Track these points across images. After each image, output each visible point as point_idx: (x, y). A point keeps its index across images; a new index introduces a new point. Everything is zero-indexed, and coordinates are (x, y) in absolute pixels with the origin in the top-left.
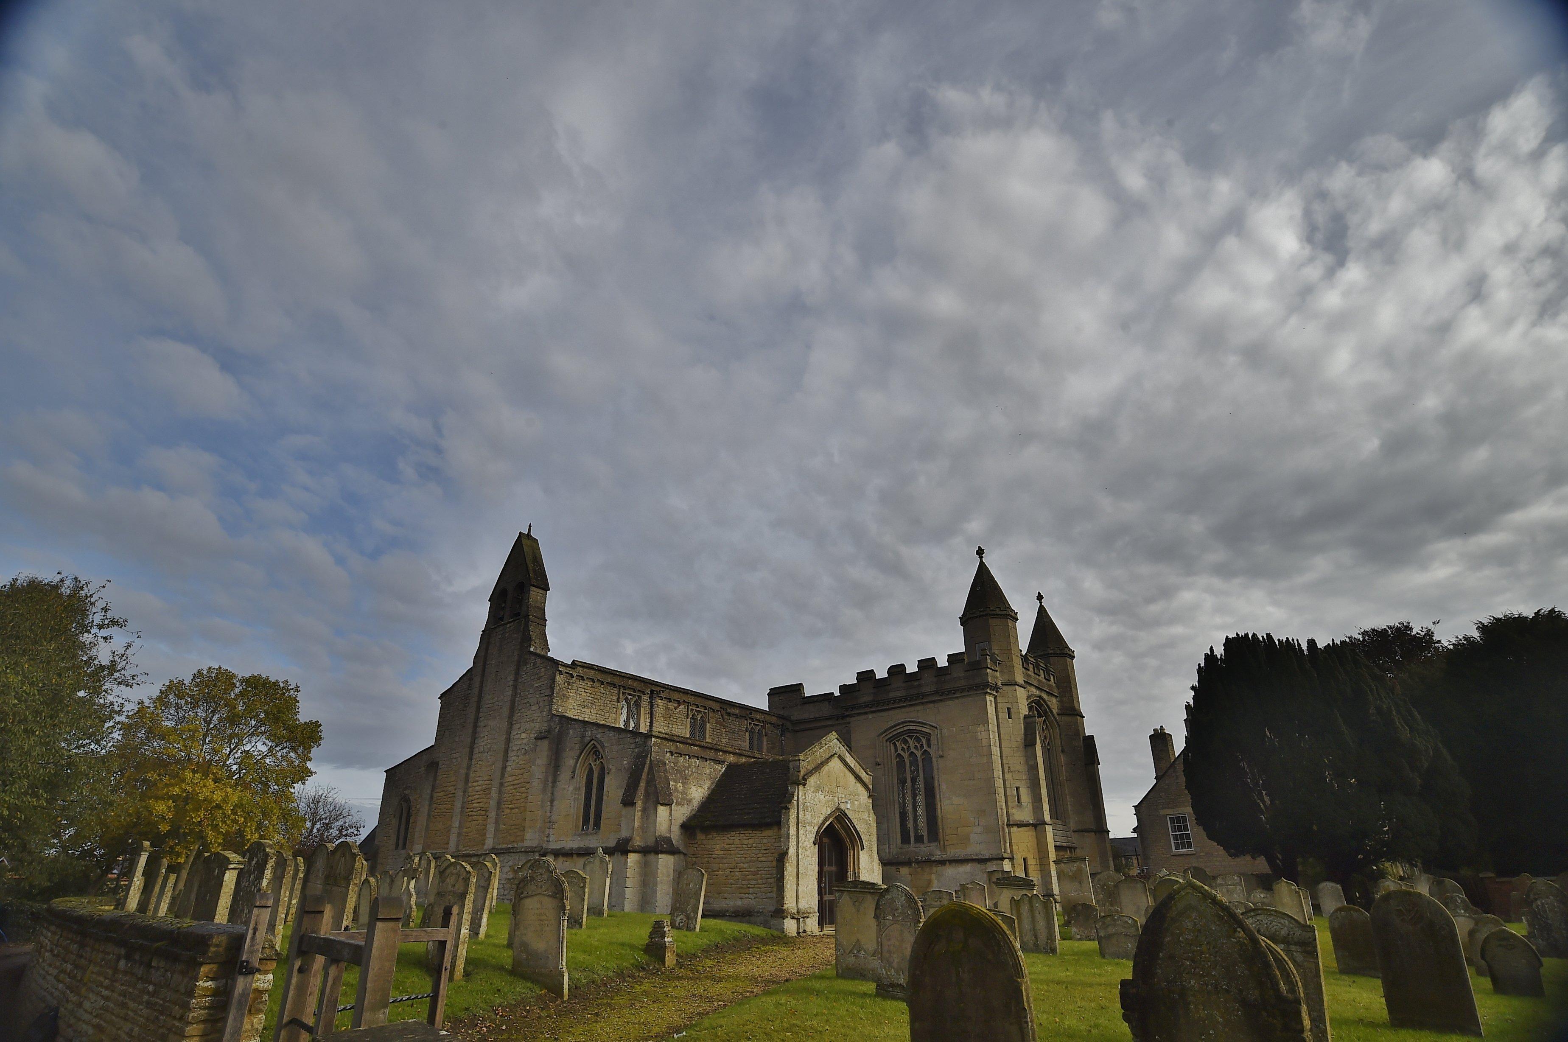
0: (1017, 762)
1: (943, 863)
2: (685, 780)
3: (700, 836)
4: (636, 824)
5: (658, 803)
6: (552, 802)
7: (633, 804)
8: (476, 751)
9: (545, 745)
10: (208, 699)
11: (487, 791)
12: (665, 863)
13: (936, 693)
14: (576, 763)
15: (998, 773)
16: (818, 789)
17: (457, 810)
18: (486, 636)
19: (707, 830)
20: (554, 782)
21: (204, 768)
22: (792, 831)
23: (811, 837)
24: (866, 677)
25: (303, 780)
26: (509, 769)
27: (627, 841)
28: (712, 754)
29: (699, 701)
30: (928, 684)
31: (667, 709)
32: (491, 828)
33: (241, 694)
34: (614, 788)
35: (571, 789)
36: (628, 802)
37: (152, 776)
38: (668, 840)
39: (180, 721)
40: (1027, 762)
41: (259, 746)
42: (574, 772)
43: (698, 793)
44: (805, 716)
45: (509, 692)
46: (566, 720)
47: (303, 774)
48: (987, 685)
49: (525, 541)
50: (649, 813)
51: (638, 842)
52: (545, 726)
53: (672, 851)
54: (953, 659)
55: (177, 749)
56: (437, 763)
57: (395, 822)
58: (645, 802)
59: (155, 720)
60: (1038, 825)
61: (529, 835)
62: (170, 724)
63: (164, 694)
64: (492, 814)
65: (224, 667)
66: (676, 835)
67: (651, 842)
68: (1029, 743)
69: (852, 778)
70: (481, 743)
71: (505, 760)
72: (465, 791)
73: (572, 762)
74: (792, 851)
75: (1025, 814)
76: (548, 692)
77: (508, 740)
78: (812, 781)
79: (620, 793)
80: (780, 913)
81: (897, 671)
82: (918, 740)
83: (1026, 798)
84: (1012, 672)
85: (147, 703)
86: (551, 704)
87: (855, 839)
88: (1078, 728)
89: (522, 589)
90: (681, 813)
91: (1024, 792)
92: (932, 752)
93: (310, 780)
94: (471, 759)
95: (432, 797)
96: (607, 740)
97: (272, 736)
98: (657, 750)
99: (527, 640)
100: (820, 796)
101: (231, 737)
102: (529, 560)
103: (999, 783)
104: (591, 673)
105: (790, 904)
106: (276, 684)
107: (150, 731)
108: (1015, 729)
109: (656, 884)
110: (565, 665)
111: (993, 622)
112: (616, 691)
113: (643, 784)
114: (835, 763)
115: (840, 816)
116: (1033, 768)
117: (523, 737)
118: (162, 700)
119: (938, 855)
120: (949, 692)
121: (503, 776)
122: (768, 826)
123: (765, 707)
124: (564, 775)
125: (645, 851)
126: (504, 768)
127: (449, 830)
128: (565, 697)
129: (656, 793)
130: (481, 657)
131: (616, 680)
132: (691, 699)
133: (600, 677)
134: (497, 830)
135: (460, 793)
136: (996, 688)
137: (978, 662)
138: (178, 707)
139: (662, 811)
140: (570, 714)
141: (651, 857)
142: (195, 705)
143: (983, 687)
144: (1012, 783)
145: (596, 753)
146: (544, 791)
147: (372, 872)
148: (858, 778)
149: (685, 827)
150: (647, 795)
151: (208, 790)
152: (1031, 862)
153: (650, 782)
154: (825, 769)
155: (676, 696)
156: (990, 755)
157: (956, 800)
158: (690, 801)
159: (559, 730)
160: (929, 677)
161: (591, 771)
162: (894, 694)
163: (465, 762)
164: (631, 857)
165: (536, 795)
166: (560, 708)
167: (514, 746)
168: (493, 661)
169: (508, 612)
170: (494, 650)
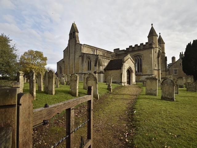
0: (156, 60)
1: (142, 75)
2: (104, 62)
3: (107, 71)
4: (97, 69)
5: (100, 66)
6: (83, 66)
7: (96, 66)
9: (81, 57)
10: (31, 54)
11: (72, 65)
12: (102, 75)
13: (143, 49)
15: (153, 62)
16: (127, 63)
17: (68, 68)
18: (69, 41)
19: (108, 70)
20: (83, 63)
21: (32, 64)
22: (123, 70)
23: (126, 71)
24: (131, 47)
25: (46, 65)
27: (96, 72)
28: (108, 58)
29: (104, 51)
31: (99, 52)
32: (74, 70)
33: (35, 53)
34: (93, 64)
35: (86, 64)
36: (95, 66)
37: (26, 65)
38: (102, 71)
39: (27, 58)
40: (158, 60)
41: (39, 61)
43: (106, 64)
44: (120, 53)
45: (74, 50)
47: (46, 64)
48: (152, 47)
49: (74, 24)
50: (99, 67)
51: (97, 72)
52: (80, 55)
53: (103, 73)
54: (146, 43)
55: (28, 61)
56: (64, 61)
57: (59, 70)
58: (98, 66)
59: (24, 57)
60: (158, 70)
61: (80, 71)
62: (26, 58)
63: (25, 54)
64: (74, 68)
65: (32, 50)
66: (103, 71)
67: (99, 72)
68: (158, 57)
69: (132, 62)
70: (70, 58)
71: (75, 60)
73: (85, 60)
74: (123, 73)
75: (157, 68)
76: (80, 49)
77: (75, 57)
78: (126, 62)
79: (94, 65)
80: (121, 82)
81: (136, 45)
82: (139, 57)
83: (157, 66)
84: (157, 46)
85: (22, 55)
87: (132, 71)
88: (164, 55)
89: (74, 33)
90: (104, 67)
91: (157, 65)
92: (142, 58)
93: (47, 65)
95: (64, 66)
96: (91, 56)
97: (41, 59)
98: (100, 58)
99: (76, 41)
100: (127, 64)
101: (35, 59)
102: (75, 27)
103: (153, 63)
104: (87, 46)
105: (123, 81)
106: (39, 52)
107: (24, 59)
108: (156, 55)
109: (101, 78)
110: (83, 45)
111: (154, 37)
112: (91, 49)
113: (98, 63)
114: (129, 59)
115: (130, 68)
116: (159, 61)
118: (24, 55)
119: (142, 74)
120: (146, 49)
121: (74, 63)
122: (119, 69)
123: (113, 52)
124: (84, 62)
125: (99, 73)
126: (75, 61)
127: (67, 71)
128: (83, 50)
129: (100, 64)
130: (69, 44)
131: (91, 47)
132: (102, 50)
133: (88, 47)
135: (68, 65)
136: (154, 48)
137: (151, 44)
138: (27, 56)
139: (101, 67)
140: (84, 52)
141: (100, 74)
142: (29, 55)
143: (152, 48)
144: (155, 64)
145: (89, 58)
147: (57, 77)
148: (133, 62)
149: (104, 69)
150: (98, 64)
151: (33, 67)
152: (157, 75)
153: (99, 62)
154: (128, 60)
155: (100, 50)
156: (152, 59)
157: (145, 66)
158: (105, 66)
159: (83, 55)
160: (142, 46)
161: (89, 61)
162: (135, 49)
163: (68, 61)
164: (97, 74)
165: (80, 65)
166: (82, 52)
167: (76, 58)
168: (71, 45)
169: (72, 37)
170: (71, 43)
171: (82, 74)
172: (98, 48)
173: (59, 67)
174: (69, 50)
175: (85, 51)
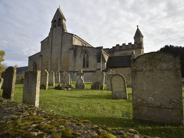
3: (109, 69)
4: (101, 66)
5: (105, 62)
6: (75, 62)
7: (100, 62)
8: (52, 52)
9: (72, 51)
13: (132, 48)
14: (81, 55)
17: (49, 64)
18: (52, 29)
20: (75, 58)
24: (118, 45)
26: (62, 56)
28: (107, 54)
30: (130, 47)
32: (59, 67)
35: (80, 59)
42: (80, 56)
45: (60, 41)
49: (59, 10)
50: (103, 64)
52: (71, 47)
54: (135, 43)
56: (42, 55)
58: (102, 62)
61: (70, 69)
64: (59, 65)
67: (104, 70)
70: (53, 51)
71: (61, 54)
72: (51, 60)
73: (80, 54)
76: (71, 40)
77: (61, 50)
81: (124, 44)
94: (51, 54)
95: (42, 62)
96: (89, 50)
99: (64, 30)
102: (61, 13)
111: (140, 38)
117: (65, 49)
120: (134, 48)
121: (61, 57)
124: (78, 57)
126: (61, 56)
131: (81, 40)
134: (61, 68)
135: (49, 61)
145: (86, 52)
159: (75, 48)
160: (130, 46)
161: (85, 56)
162: (123, 48)
163: (50, 55)
165: (71, 61)
166: (74, 44)
167: (63, 51)
168: (54, 35)
169: (57, 25)
170: (54, 32)
171: (74, 72)
172: (87, 43)
173: (32, 63)
174: (52, 42)
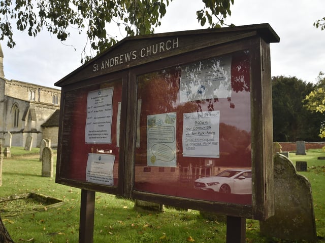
2: (42, 114)
3: (46, 128)
4: (26, 125)
5: (32, 120)
6: (6, 119)
7: (25, 120)
9: (3, 104)
12: (34, 135)
14: (12, 109)
20: (6, 114)
27: (23, 130)
28: (51, 107)
29: (55, 91)
31: (45, 93)
34: (21, 115)
36: (23, 120)
38: (36, 130)
42: (11, 112)
43: (46, 117)
46: (9, 97)
50: (29, 122)
51: (26, 130)
52: (3, 99)
53: (37, 132)
58: (28, 120)
66: (39, 128)
67: (30, 130)
73: (10, 109)
76: (3, 89)
79: (22, 117)
86: (4, 92)
90: (40, 123)
96: (20, 102)
98: (32, 106)
104: (17, 83)
110: (9, 81)
112: (26, 88)
113: (27, 115)
124: (9, 112)
125: (29, 132)
128: (9, 90)
129: (31, 118)
131: (26, 85)
132: (53, 91)
133: (21, 84)
139: (33, 121)
140: (10, 95)
141: (30, 134)
145: (17, 106)
146: (3, 116)
149: (41, 126)
150: (29, 118)
153: (30, 114)
155: (47, 90)
158: (43, 119)
159: (7, 100)
161: (16, 111)
164: (24, 134)
166: (7, 93)
171: (4, 133)
172: (43, 87)
175: (13, 92)
